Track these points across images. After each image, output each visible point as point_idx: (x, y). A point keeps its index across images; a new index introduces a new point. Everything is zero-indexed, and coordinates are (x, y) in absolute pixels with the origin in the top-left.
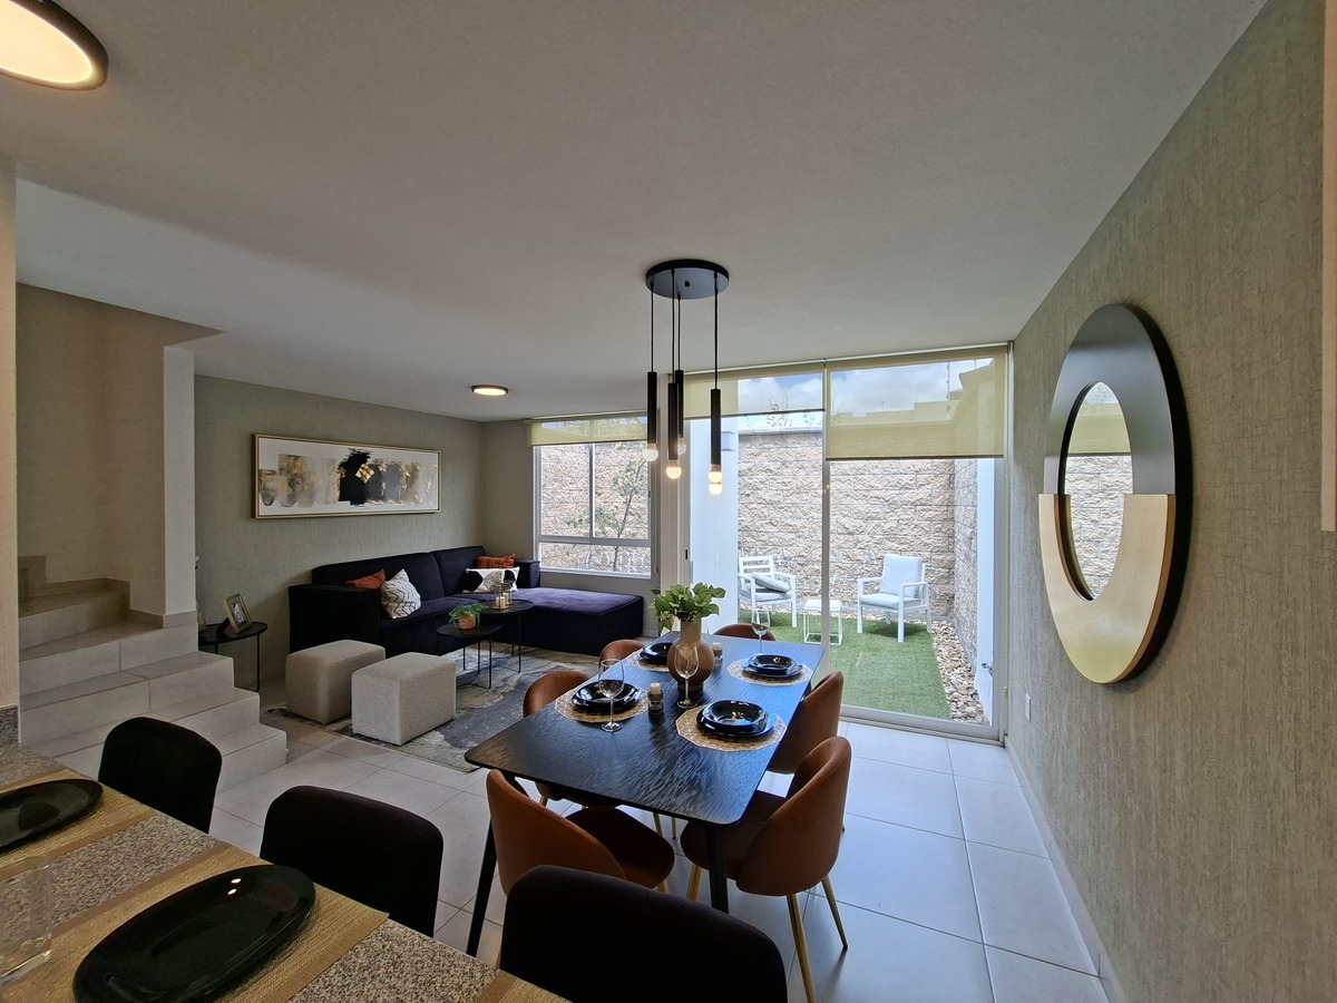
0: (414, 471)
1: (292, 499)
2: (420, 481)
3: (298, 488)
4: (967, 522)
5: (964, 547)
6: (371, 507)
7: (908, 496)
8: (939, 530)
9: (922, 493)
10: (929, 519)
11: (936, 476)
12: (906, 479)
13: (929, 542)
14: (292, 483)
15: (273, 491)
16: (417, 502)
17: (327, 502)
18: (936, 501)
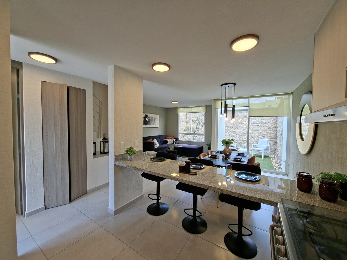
0: (155, 119)
2: (156, 121)
4: (281, 131)
5: (280, 137)
6: (148, 126)
7: (265, 125)
8: (273, 133)
9: (269, 124)
10: (270, 131)
11: (273, 120)
12: (265, 121)
13: (270, 136)
16: (155, 125)
18: (272, 126)
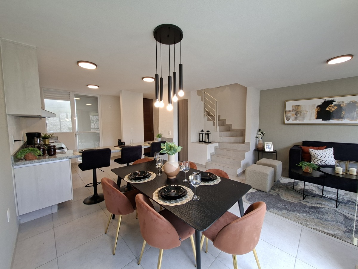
1: (296, 119)
3: (298, 115)
14: (296, 114)
15: (289, 116)
17: (310, 120)
